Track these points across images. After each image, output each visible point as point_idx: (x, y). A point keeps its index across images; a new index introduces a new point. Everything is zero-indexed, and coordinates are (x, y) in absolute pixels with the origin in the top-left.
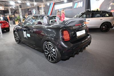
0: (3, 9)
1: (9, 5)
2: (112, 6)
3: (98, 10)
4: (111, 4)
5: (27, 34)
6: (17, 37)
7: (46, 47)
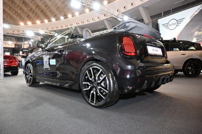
0: (13, 46)
1: (24, 38)
2: (198, 37)
3: (175, 39)
4: (196, 33)
5: (49, 61)
6: (31, 72)
7: (86, 75)
